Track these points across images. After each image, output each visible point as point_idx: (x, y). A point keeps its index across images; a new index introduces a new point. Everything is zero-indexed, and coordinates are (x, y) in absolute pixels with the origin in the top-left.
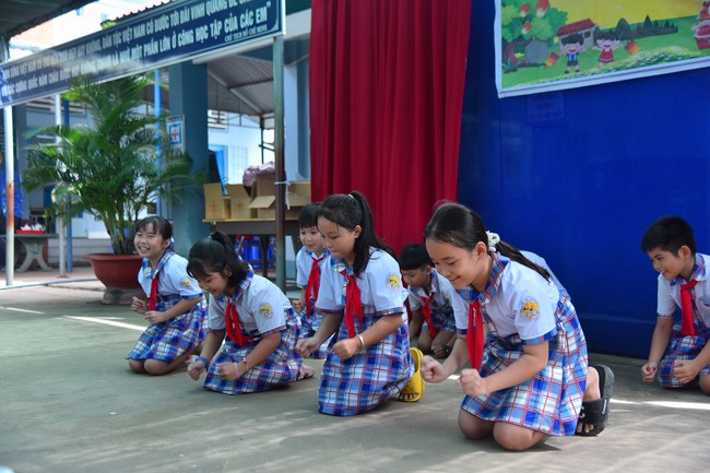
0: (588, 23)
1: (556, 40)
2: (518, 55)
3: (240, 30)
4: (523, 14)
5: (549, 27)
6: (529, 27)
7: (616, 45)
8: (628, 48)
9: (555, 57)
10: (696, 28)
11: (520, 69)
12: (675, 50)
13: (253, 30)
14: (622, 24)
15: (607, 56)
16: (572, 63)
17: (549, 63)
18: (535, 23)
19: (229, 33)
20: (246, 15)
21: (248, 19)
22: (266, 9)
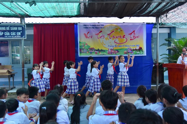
0: (93, 48)
1: (89, 50)
2: (82, 51)
4: (83, 45)
5: (87, 48)
6: (84, 47)
7: (98, 52)
8: (99, 52)
9: (88, 52)
10: (108, 51)
11: (83, 53)
12: (105, 54)
14: (98, 49)
15: (96, 53)
16: (91, 53)
17: (87, 53)
18: (85, 47)
19: (6, 35)
20: (13, 33)
21: (14, 34)
22: (20, 33)
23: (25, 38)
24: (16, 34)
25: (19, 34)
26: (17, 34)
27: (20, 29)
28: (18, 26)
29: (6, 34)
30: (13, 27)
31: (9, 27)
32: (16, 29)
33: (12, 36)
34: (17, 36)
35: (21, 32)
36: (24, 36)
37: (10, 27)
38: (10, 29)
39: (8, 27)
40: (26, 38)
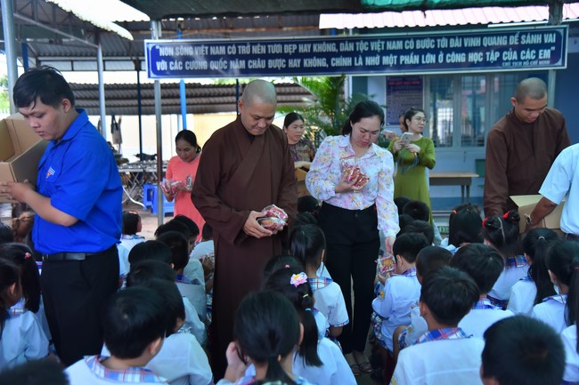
3: (519, 59)
13: (535, 63)
19: (507, 61)
20: (528, 52)
21: (529, 55)
22: (549, 51)
23: (563, 65)
24: (537, 55)
25: (547, 53)
26: (540, 54)
27: (550, 39)
28: (543, 32)
29: (506, 56)
30: (529, 36)
31: (517, 36)
32: (537, 39)
33: (525, 63)
34: (540, 63)
35: (553, 48)
36: (561, 60)
37: (520, 35)
38: (520, 40)
39: (514, 34)
40: (566, 67)
